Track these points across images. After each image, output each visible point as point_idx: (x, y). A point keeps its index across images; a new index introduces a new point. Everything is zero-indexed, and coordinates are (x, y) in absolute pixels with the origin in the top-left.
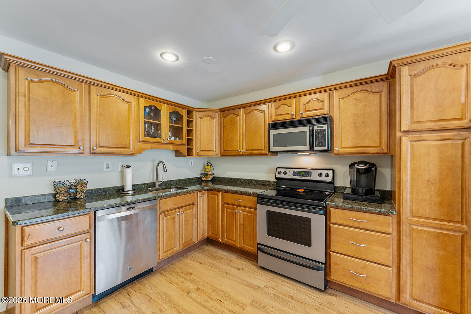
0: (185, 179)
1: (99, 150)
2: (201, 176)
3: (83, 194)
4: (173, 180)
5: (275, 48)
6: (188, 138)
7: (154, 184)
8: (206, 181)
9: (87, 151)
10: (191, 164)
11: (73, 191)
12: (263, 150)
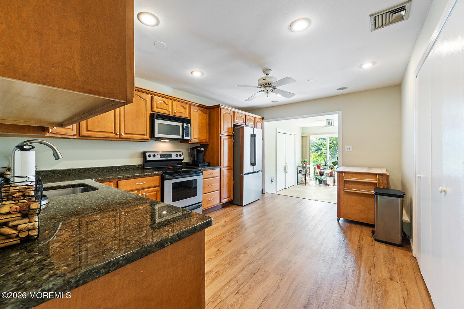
5: (192, 73)
12: (145, 135)
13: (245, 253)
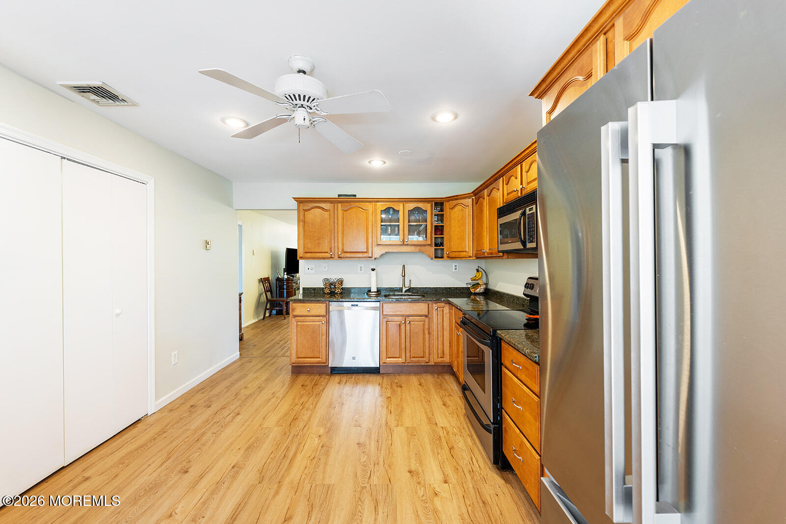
0: (444, 288)
1: (343, 255)
2: (469, 286)
3: (339, 290)
4: (426, 288)
6: (435, 236)
7: (401, 290)
8: (475, 294)
9: (336, 256)
10: (456, 269)
11: (333, 287)
13: (319, 436)
